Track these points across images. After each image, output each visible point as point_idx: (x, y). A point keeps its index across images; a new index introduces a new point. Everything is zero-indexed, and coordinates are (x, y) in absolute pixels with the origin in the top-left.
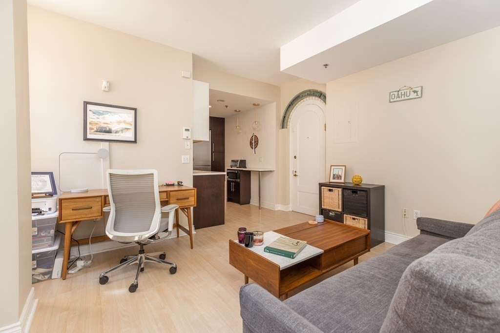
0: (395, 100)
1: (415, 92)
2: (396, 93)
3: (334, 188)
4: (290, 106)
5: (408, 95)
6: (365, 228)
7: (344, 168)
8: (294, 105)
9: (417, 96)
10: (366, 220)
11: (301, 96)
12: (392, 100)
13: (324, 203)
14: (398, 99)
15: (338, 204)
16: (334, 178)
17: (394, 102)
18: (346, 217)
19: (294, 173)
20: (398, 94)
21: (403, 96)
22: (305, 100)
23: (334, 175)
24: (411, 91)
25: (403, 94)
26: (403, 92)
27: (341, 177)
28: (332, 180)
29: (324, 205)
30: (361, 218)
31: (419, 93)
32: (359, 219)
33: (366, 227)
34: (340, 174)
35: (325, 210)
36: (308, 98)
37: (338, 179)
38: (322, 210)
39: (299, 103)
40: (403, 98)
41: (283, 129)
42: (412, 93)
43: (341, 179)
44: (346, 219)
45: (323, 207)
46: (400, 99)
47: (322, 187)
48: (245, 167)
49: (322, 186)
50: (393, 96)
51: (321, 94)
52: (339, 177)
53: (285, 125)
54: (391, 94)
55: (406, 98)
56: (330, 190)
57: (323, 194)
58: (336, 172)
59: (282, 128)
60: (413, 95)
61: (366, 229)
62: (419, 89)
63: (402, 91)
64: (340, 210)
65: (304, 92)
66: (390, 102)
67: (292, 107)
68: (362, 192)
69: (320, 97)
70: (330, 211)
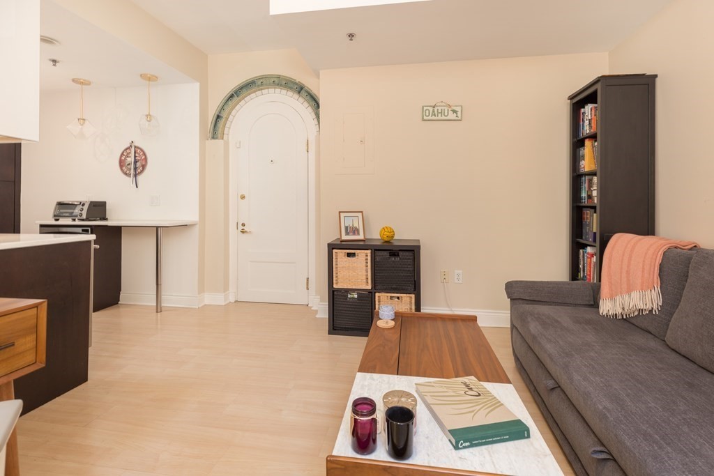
0: (430, 118)
1: (454, 111)
2: (431, 109)
3: (358, 251)
4: (232, 96)
5: (446, 114)
6: (411, 309)
7: (360, 215)
8: (241, 97)
9: (457, 118)
10: (413, 296)
11: (259, 83)
12: (425, 118)
13: (337, 280)
14: (434, 118)
15: (364, 278)
16: (347, 233)
17: (429, 120)
18: (379, 297)
19: (241, 228)
20: (433, 111)
21: (440, 115)
22: (265, 91)
23: (346, 228)
24: (450, 109)
25: (440, 111)
26: (440, 108)
27: (358, 230)
28: (344, 237)
29: (337, 283)
30: (405, 295)
31: (459, 114)
32: (402, 297)
33: (413, 307)
34: (356, 225)
35: (339, 290)
36: (271, 90)
37: (354, 234)
38: (333, 291)
39: (253, 95)
40: (440, 117)
41: (213, 141)
42: (451, 112)
43: (358, 234)
44: (379, 301)
45: (335, 286)
46: (436, 118)
47: (334, 251)
48: (105, 219)
49: (333, 249)
50: (427, 111)
51: (302, 88)
52: (355, 231)
53: (220, 131)
54: (425, 108)
55: (444, 118)
56: (349, 255)
57: (336, 262)
58: (349, 223)
59: (213, 138)
60: (452, 116)
61: (414, 311)
62: (458, 109)
63: (438, 108)
64: (369, 287)
65: (266, 77)
66: (424, 120)
67: (235, 99)
68: (405, 253)
69: (299, 92)
70: (348, 291)
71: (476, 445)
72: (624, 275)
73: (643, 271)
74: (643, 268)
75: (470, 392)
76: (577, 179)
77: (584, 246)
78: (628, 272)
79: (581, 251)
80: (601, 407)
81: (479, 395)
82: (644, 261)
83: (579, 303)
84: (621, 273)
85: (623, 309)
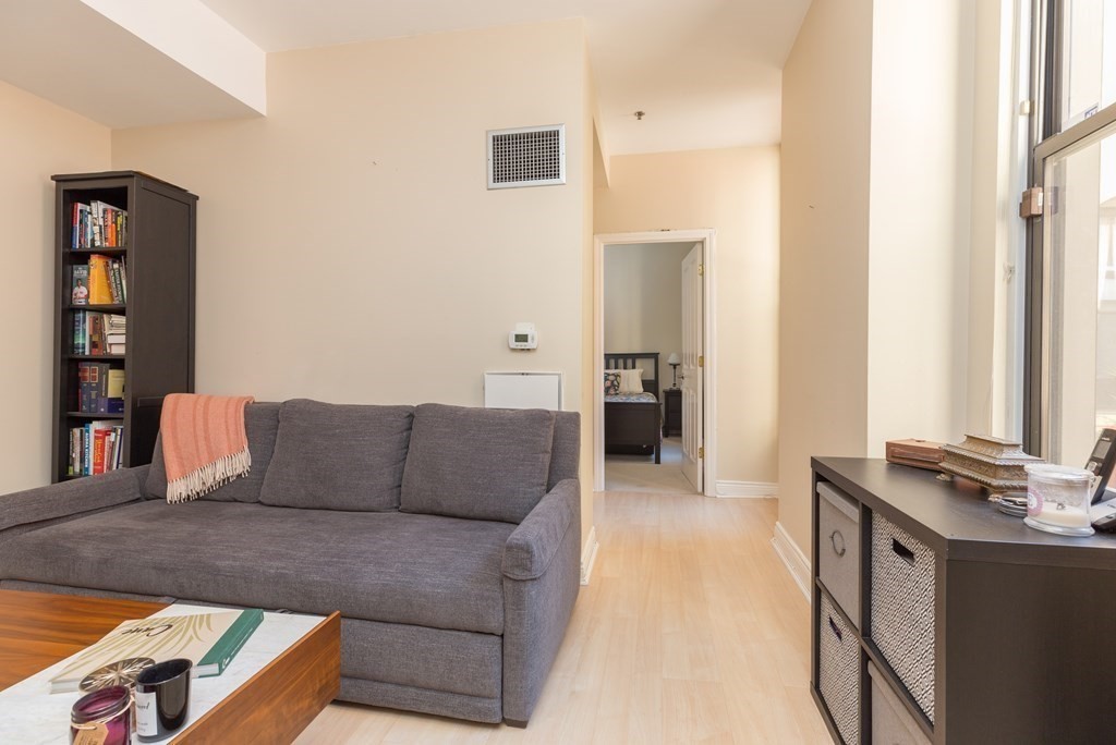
71: (234, 656)
72: (202, 443)
73: (228, 433)
74: (228, 430)
75: (152, 633)
76: (67, 314)
77: (84, 422)
78: (207, 439)
79: (77, 431)
80: (272, 571)
81: (170, 626)
82: (226, 422)
83: (118, 501)
84: (196, 442)
85: (204, 483)
